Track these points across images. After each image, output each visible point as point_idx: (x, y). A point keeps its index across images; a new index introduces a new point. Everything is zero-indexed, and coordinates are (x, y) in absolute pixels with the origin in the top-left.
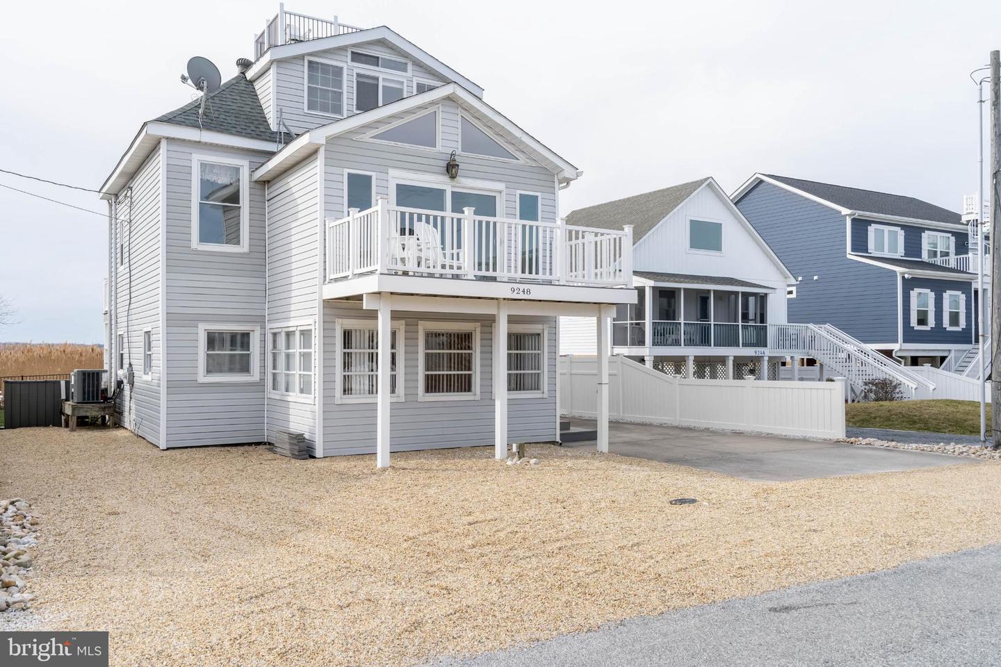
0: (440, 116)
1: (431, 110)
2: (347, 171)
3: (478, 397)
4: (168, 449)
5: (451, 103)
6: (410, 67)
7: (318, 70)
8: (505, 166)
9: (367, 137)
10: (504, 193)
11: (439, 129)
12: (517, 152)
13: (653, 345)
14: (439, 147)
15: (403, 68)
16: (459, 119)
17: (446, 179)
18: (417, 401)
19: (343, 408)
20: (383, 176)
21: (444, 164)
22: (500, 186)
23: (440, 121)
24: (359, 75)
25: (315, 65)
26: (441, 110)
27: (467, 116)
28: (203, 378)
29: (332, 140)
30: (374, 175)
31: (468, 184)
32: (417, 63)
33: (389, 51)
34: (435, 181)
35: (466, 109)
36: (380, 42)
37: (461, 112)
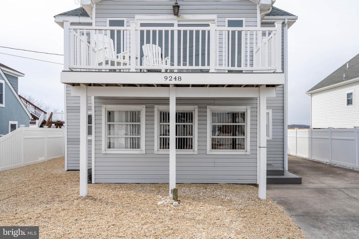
34: (166, 19)
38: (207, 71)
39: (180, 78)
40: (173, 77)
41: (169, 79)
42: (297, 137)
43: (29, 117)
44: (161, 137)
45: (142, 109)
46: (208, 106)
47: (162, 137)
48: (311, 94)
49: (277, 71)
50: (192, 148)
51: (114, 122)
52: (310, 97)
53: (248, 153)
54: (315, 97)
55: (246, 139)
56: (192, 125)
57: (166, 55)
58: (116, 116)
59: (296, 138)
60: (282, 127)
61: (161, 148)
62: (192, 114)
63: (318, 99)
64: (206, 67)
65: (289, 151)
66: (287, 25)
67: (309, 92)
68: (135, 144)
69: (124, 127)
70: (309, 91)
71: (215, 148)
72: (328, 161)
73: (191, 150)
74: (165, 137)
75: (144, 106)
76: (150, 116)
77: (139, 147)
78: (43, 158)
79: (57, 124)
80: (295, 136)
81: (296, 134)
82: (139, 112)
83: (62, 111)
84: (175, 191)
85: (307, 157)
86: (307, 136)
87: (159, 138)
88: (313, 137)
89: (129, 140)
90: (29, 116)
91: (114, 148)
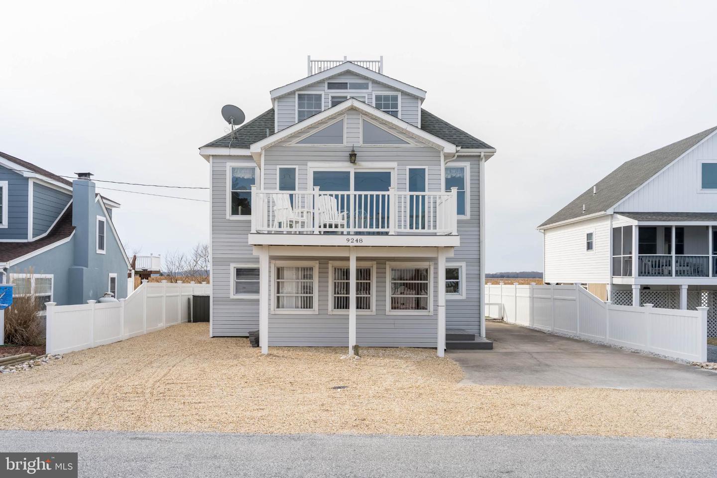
0: (345, 121)
1: (339, 119)
2: (278, 167)
3: (374, 313)
4: (214, 337)
5: (354, 112)
6: (370, 85)
7: (305, 99)
8: (398, 149)
9: (293, 143)
10: (396, 169)
11: (345, 130)
13: (639, 276)
14: (345, 144)
15: (365, 87)
16: (361, 121)
17: (348, 164)
18: (327, 314)
19: (276, 317)
20: (303, 167)
21: (348, 154)
22: (394, 164)
23: (345, 126)
24: (333, 97)
25: (302, 96)
26: (346, 117)
27: (368, 119)
28: (233, 296)
29: (268, 149)
30: (297, 167)
31: (366, 166)
32: (375, 82)
33: (356, 77)
34: (342, 166)
35: (366, 114)
36: (348, 73)
37: (361, 116)
38: (387, 234)
39: (361, 241)
40: (355, 239)
41: (350, 241)
42: (516, 297)
43: (128, 267)
44: (335, 295)
46: (387, 263)
47: (337, 295)
48: (544, 230)
49: (453, 234)
50: (369, 308)
51: (283, 279)
52: (543, 234)
53: (430, 314)
54: (550, 235)
55: (428, 298)
56: (369, 283)
57: (342, 208)
58: (286, 274)
59: (514, 297)
60: (477, 284)
61: (335, 308)
62: (370, 270)
63: (555, 238)
64: (385, 230)
65: (507, 317)
66: (484, 160)
67: (542, 227)
68: (307, 303)
69: (294, 284)
70: (540, 226)
71: (395, 308)
72: (550, 329)
73: (369, 310)
74: (339, 295)
75: (318, 262)
76: (323, 273)
77: (311, 307)
78: (162, 324)
79: (143, 275)
80: (514, 295)
81: (515, 292)
82: (311, 269)
83: (152, 254)
84: (356, 348)
85: (528, 325)
86: (528, 295)
87: (333, 298)
88: (535, 296)
89: (300, 299)
90: (127, 265)
91: (283, 307)
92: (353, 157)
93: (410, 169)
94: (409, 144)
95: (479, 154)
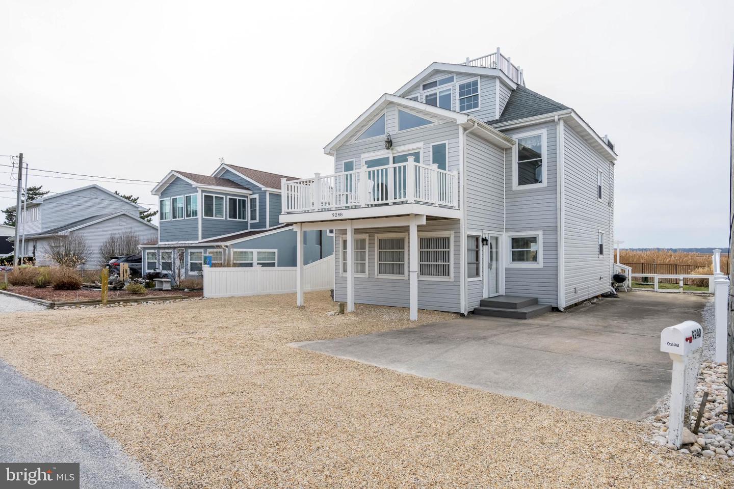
0: (386, 115)
1: (382, 114)
2: (344, 162)
5: (392, 105)
6: (455, 78)
8: (425, 130)
10: (423, 148)
11: (386, 123)
12: (432, 119)
14: (385, 134)
15: (451, 80)
16: (396, 112)
17: (387, 150)
18: (374, 278)
19: (343, 279)
20: (359, 159)
22: (421, 144)
23: (386, 119)
24: (426, 97)
26: (386, 112)
27: (402, 109)
30: (354, 160)
31: (400, 150)
32: (458, 74)
33: (443, 74)
34: (383, 153)
35: (399, 105)
36: (437, 72)
37: (397, 108)
39: (342, 214)
40: (338, 214)
41: (335, 215)
44: (379, 263)
45: (366, 237)
53: (451, 280)
55: (450, 265)
56: (404, 252)
62: (404, 240)
68: (363, 269)
74: (383, 262)
76: (372, 244)
77: (365, 271)
82: (364, 240)
92: (389, 144)
93: (433, 146)
94: (433, 123)
95: (552, 118)
